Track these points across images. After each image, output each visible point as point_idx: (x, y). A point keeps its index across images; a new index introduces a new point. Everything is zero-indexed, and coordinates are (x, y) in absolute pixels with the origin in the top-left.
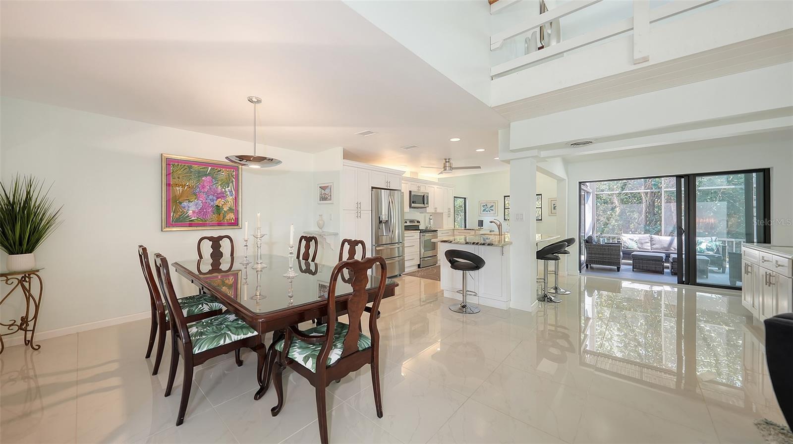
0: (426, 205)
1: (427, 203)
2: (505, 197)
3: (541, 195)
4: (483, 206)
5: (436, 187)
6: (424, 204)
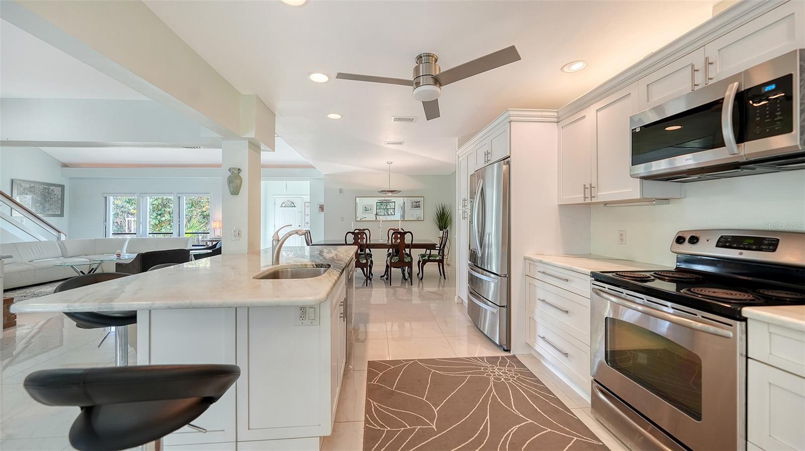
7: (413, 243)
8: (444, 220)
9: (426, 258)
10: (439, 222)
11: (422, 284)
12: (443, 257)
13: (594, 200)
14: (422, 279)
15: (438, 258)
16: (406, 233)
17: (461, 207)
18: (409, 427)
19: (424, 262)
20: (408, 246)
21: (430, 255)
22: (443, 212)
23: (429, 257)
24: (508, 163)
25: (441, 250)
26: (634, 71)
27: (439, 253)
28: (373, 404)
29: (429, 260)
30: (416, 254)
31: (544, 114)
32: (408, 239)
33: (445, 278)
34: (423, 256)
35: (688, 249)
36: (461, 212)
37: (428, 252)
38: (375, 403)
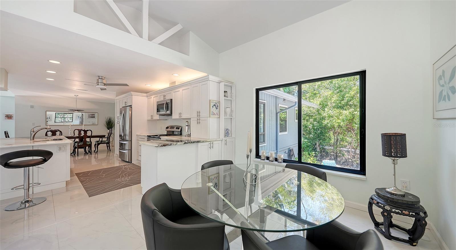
0: (167, 112)
7: (92, 135)
8: (110, 125)
9: (100, 142)
10: (107, 125)
11: (97, 155)
12: (109, 141)
13: (153, 119)
14: (97, 152)
15: (106, 142)
16: (88, 130)
17: (117, 119)
19: (99, 144)
20: (89, 137)
21: (102, 141)
22: (110, 121)
23: (101, 142)
24: (131, 107)
25: (109, 138)
26: (167, 89)
27: (107, 140)
29: (101, 143)
30: (94, 141)
31: (143, 94)
32: (89, 134)
33: (110, 151)
34: (97, 141)
35: (169, 129)
36: (117, 121)
37: (101, 139)
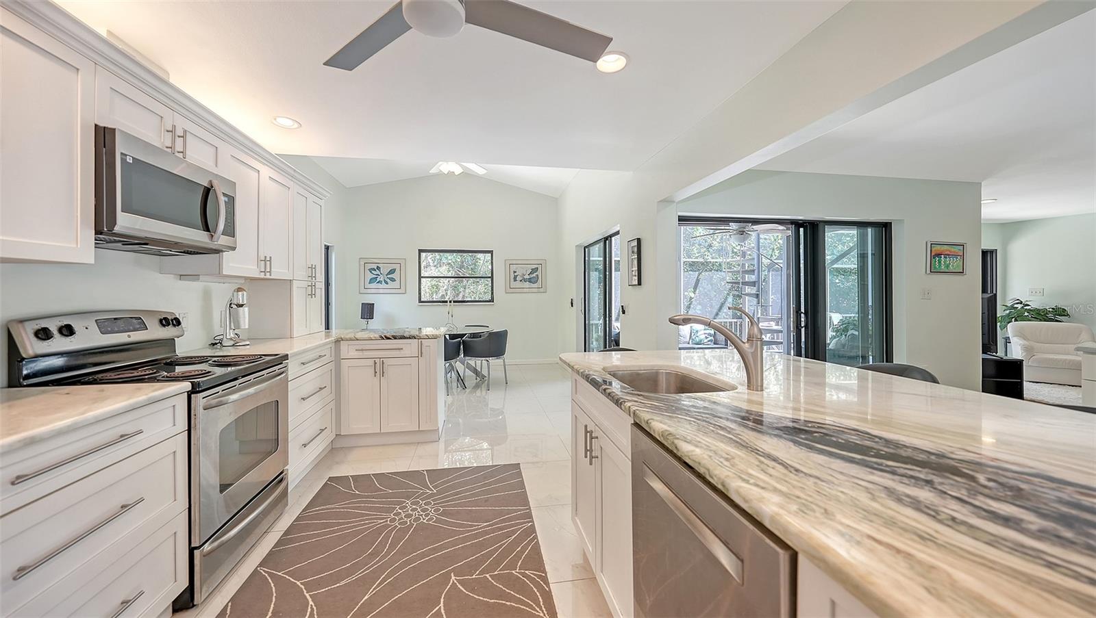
0: (223, 240)
1: (230, 231)
2: (420, 251)
3: (491, 252)
4: (370, 271)
5: (266, 172)
6: (207, 229)
18: (487, 576)
28: (543, 611)
38: (542, 615)
